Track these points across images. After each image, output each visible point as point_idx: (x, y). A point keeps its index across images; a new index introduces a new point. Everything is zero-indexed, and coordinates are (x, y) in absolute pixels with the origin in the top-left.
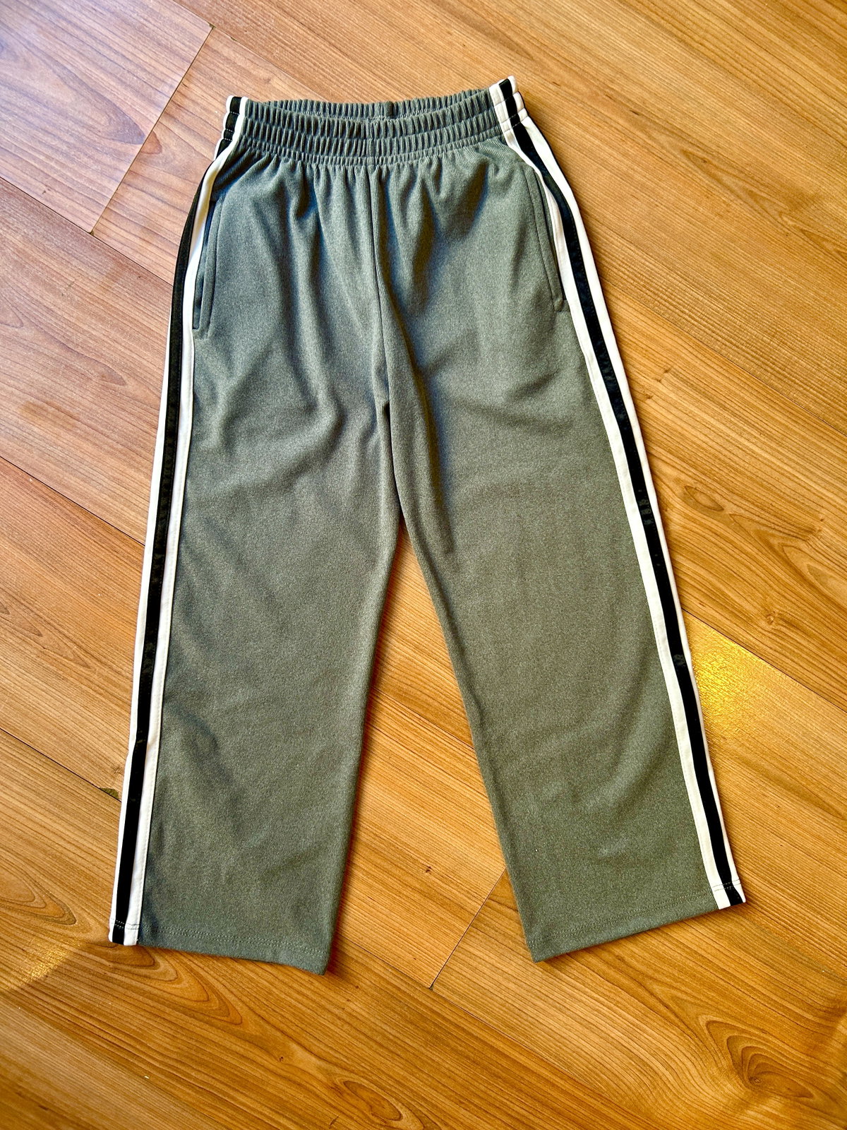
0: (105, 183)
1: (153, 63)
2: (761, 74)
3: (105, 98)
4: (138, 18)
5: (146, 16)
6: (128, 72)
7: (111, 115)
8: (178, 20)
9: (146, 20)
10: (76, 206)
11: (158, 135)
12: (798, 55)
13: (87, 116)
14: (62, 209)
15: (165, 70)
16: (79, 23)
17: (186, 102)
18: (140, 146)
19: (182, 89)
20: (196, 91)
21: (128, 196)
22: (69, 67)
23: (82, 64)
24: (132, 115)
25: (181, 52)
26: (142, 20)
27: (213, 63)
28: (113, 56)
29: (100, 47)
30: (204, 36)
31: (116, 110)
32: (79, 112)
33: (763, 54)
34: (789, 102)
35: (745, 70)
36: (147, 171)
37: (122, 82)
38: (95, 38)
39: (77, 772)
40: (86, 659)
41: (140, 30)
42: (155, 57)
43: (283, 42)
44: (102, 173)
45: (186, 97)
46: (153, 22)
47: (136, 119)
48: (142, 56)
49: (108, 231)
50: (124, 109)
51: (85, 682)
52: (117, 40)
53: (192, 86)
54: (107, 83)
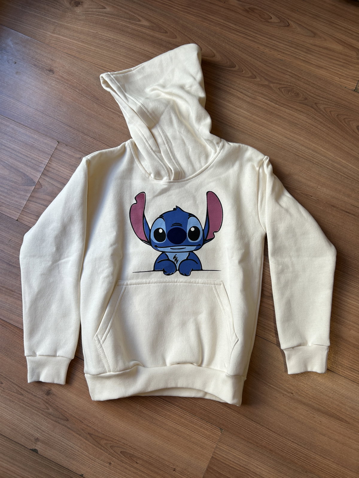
0: (22, 201)
1: (37, 157)
2: (261, 134)
3: (20, 171)
4: (31, 142)
5: (34, 141)
6: (28, 161)
7: (23, 177)
8: (46, 141)
9: (34, 143)
10: (11, 211)
11: (40, 182)
12: (274, 126)
13: (14, 178)
14: (6, 212)
15: (42, 159)
16: (9, 146)
17: (50, 169)
18: (34, 187)
19: (49, 165)
20: (54, 165)
21: (30, 205)
22: (6, 162)
23: (11, 160)
24: (31, 176)
25: (48, 152)
26: (32, 143)
27: (59, 154)
28: (22, 156)
29: (18, 154)
30: (55, 146)
31: (25, 175)
32: (11, 177)
33: (261, 127)
34: (273, 142)
35: (255, 133)
36: (37, 195)
37: (26, 165)
38: (16, 151)
39: (20, 443)
40: (22, 392)
41: (32, 147)
42: (38, 155)
43: (85, 144)
44: (20, 198)
45: (50, 167)
46: (37, 143)
47: (32, 177)
48: (33, 155)
49: (23, 219)
50: (27, 174)
51: (22, 402)
52: (23, 150)
53: (52, 163)
54: (21, 166)
